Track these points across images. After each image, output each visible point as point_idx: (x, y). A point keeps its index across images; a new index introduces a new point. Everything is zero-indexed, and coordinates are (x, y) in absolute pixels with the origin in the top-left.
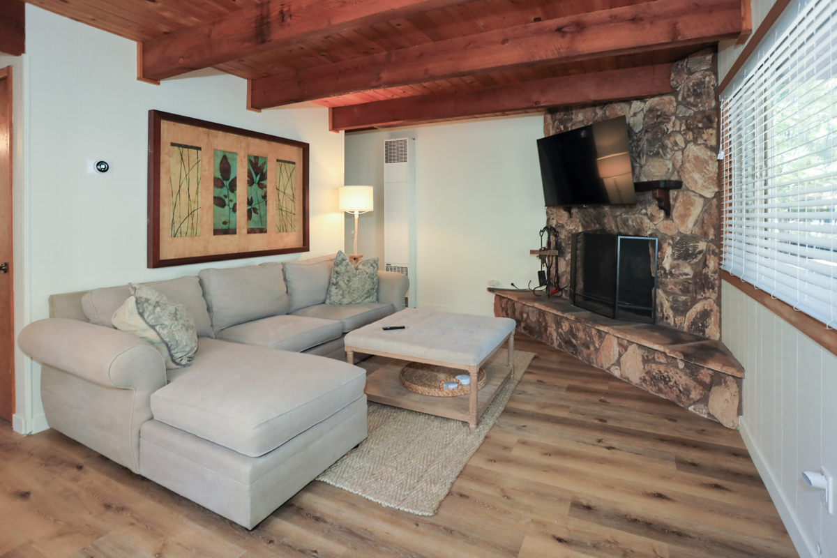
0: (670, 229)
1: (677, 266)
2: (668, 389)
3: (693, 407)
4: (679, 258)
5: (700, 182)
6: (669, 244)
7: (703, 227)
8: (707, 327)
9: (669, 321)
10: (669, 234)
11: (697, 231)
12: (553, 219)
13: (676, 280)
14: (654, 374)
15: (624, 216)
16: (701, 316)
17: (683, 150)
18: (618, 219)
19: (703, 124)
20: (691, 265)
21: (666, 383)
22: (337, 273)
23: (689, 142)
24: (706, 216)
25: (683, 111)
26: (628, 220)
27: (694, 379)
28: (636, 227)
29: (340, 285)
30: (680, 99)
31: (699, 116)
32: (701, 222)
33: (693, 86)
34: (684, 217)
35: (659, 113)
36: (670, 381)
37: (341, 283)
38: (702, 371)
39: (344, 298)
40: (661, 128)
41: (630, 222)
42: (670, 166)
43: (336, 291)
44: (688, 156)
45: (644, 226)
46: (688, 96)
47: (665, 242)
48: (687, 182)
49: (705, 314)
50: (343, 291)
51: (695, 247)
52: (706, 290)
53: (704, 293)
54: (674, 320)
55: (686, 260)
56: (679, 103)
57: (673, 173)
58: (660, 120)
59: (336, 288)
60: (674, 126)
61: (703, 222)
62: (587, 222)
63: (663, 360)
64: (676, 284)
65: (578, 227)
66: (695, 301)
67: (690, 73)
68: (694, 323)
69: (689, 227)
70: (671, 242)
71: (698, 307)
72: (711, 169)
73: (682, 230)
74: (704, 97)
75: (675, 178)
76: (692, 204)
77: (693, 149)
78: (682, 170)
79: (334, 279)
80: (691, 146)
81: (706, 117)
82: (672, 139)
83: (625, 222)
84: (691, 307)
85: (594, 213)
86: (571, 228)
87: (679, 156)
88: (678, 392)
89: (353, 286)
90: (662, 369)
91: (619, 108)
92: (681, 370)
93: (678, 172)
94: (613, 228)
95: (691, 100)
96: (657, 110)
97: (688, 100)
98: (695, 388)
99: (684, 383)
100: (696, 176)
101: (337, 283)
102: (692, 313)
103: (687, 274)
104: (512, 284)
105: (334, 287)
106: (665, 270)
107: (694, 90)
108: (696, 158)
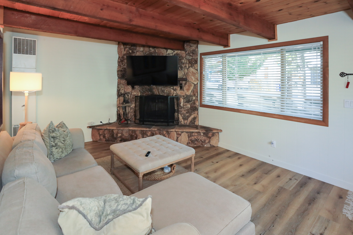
0: (183, 94)
1: (186, 105)
2: (198, 143)
3: (206, 145)
4: (186, 102)
5: (194, 79)
6: (182, 98)
7: (194, 93)
8: (195, 122)
9: (182, 123)
10: (182, 95)
11: (192, 94)
12: (122, 90)
13: (184, 109)
14: (193, 140)
15: (163, 89)
16: (193, 119)
17: (187, 69)
18: (159, 90)
19: (194, 62)
20: (189, 104)
21: (197, 141)
22: (53, 137)
23: (190, 67)
24: (195, 89)
25: (188, 57)
26: (164, 90)
27: (207, 137)
28: (168, 93)
29: (59, 146)
30: (187, 53)
31: (193, 60)
32: (193, 91)
33: (192, 50)
34: (188, 90)
35: (180, 56)
36: (199, 140)
37: (59, 144)
38: (209, 134)
39: (63, 153)
40: (181, 61)
41: (165, 91)
42: (183, 73)
43: (57, 150)
44: (190, 71)
45: (171, 92)
46: (190, 53)
47: (181, 98)
48: (189, 79)
49: (195, 118)
50: (62, 149)
51: (192, 99)
52: (195, 111)
53: (194, 112)
54: (184, 122)
55: (188, 103)
56: (186, 55)
57: (184, 76)
58: (180, 58)
59: (57, 148)
60: (185, 61)
61: (194, 91)
62: (144, 91)
63: (196, 134)
64: (185, 111)
65: (138, 93)
66: (191, 115)
67: (191, 46)
68: (191, 122)
69: (189, 93)
70: (183, 97)
71: (192, 116)
72: (197, 76)
73: (187, 93)
74: (195, 55)
75: (184, 77)
76: (191, 86)
77: (191, 69)
78: (187, 75)
79: (52, 143)
80: (191, 68)
81: (195, 60)
82: (185, 65)
83: (163, 91)
84: (190, 117)
85: (148, 88)
86: (135, 93)
87: (186, 70)
88: (201, 142)
89: (67, 143)
90: (196, 137)
91: (162, 50)
92: (202, 136)
93: (186, 76)
94: (157, 93)
95: (191, 54)
96: (180, 55)
97: (190, 54)
98: (207, 139)
99: (204, 139)
100: (193, 77)
101: (56, 145)
102: (190, 119)
103: (189, 107)
104: (101, 122)
105: (54, 148)
106: (181, 106)
107: (192, 52)
108: (192, 72)
